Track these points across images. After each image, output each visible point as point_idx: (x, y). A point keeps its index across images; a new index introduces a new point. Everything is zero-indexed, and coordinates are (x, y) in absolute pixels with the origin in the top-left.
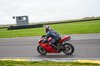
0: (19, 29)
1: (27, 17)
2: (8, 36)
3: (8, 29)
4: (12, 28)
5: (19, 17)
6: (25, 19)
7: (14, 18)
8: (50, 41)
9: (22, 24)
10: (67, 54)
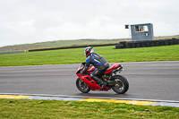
0: (136, 47)
1: (150, 26)
2: (117, 60)
3: (117, 48)
4: (123, 45)
5: (137, 27)
6: (146, 29)
7: (127, 27)
8: (92, 71)
9: (141, 39)
10: (119, 93)
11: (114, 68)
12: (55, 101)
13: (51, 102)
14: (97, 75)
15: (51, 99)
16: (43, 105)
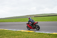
8: (30, 23)
11: (36, 23)
12: (42, 33)
13: (41, 33)
14: (31, 25)
15: (41, 32)
16: (39, 34)
